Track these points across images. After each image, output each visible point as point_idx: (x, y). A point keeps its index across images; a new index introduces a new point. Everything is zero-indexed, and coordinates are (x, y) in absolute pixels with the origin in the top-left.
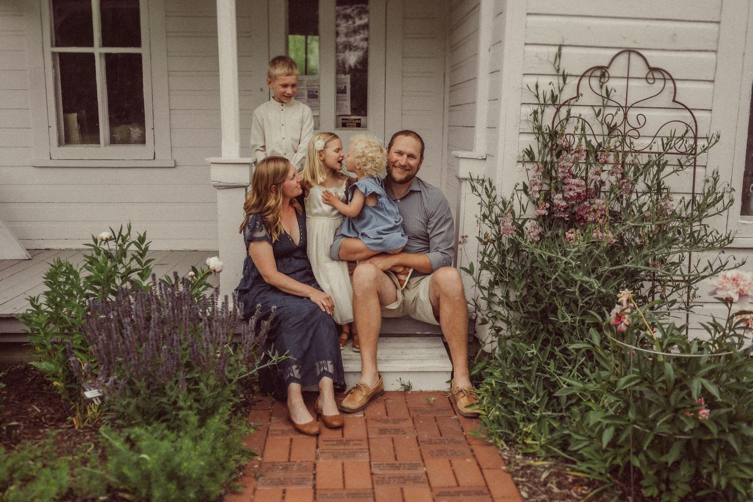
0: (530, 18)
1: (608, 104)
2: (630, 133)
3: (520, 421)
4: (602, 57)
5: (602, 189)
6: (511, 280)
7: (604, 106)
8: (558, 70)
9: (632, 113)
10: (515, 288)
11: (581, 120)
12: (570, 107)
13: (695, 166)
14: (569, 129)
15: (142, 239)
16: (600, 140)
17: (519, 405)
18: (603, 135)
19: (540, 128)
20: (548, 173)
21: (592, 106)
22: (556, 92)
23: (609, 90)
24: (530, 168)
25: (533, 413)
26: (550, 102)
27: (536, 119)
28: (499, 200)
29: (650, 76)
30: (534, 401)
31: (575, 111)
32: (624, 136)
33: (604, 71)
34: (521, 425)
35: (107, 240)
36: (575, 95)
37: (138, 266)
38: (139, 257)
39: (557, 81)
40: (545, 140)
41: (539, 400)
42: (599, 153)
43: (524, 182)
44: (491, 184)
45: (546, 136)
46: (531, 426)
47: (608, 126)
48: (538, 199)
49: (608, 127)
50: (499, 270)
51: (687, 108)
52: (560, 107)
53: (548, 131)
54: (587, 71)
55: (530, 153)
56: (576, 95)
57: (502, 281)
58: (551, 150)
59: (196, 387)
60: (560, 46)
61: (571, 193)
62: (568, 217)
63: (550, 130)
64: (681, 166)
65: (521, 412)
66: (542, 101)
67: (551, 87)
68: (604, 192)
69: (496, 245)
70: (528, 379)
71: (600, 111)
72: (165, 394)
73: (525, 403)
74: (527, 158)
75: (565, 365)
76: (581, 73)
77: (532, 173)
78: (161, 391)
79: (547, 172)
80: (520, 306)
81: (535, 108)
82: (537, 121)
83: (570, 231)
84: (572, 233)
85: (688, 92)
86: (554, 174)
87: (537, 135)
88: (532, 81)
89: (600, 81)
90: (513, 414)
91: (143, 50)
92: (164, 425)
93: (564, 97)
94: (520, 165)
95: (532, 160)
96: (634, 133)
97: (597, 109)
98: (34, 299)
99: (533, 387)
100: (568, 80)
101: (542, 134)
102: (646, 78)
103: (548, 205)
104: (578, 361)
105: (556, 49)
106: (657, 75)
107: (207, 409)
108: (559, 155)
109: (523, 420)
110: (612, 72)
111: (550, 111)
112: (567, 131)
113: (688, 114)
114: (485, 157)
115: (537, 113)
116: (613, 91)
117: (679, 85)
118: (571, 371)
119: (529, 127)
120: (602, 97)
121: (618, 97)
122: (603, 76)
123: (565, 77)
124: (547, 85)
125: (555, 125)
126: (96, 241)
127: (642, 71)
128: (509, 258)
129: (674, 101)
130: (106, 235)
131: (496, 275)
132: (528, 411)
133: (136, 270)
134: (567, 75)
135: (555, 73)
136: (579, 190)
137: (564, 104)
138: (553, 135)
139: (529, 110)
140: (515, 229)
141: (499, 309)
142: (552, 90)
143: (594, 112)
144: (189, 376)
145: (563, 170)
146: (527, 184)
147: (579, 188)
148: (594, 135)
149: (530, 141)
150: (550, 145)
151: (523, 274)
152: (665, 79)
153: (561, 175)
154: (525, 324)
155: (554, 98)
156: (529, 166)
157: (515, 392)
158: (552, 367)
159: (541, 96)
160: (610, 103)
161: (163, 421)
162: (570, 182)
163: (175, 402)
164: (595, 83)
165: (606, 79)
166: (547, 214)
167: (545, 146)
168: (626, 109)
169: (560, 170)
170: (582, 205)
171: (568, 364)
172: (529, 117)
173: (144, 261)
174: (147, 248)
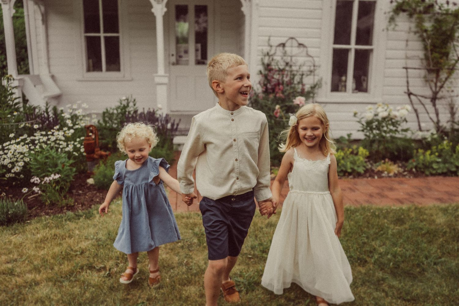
0: (260, 28)
4: (283, 40)
7: (285, 56)
8: (269, 44)
9: (294, 59)
11: (276, 61)
12: (273, 56)
13: (314, 75)
15: (134, 100)
18: (284, 66)
19: (264, 63)
21: (280, 56)
23: (286, 51)
26: (267, 55)
29: (299, 46)
31: (275, 58)
32: (291, 66)
33: (284, 45)
37: (133, 109)
38: (133, 106)
39: (269, 48)
40: (265, 67)
47: (286, 62)
48: (263, 86)
51: (311, 56)
52: (270, 56)
53: (266, 64)
55: (260, 71)
56: (275, 53)
58: (267, 70)
60: (270, 37)
61: (273, 84)
62: (271, 91)
64: (307, 75)
66: (264, 55)
74: (259, 73)
76: (277, 45)
77: (261, 78)
79: (266, 77)
82: (263, 61)
84: (271, 95)
85: (312, 51)
88: (260, 48)
89: (283, 48)
91: (120, 35)
93: (271, 53)
94: (257, 76)
95: (261, 73)
96: (294, 65)
97: (282, 57)
100: (272, 47)
101: (264, 65)
103: (266, 88)
105: (267, 38)
106: (301, 46)
108: (269, 71)
110: (287, 45)
111: (267, 58)
112: (272, 64)
113: (311, 58)
115: (263, 58)
117: (309, 49)
119: (260, 63)
120: (284, 53)
121: (289, 53)
124: (266, 49)
125: (269, 62)
126: (121, 100)
127: (296, 45)
130: (124, 98)
138: (268, 65)
139: (260, 58)
142: (267, 51)
145: (270, 76)
146: (260, 81)
148: (281, 65)
149: (261, 68)
150: (267, 68)
152: (303, 47)
153: (269, 78)
155: (268, 53)
156: (260, 75)
159: (264, 53)
164: (281, 48)
165: (285, 47)
166: (265, 91)
167: (265, 69)
168: (291, 57)
170: (276, 87)
173: (135, 107)
174: (136, 104)
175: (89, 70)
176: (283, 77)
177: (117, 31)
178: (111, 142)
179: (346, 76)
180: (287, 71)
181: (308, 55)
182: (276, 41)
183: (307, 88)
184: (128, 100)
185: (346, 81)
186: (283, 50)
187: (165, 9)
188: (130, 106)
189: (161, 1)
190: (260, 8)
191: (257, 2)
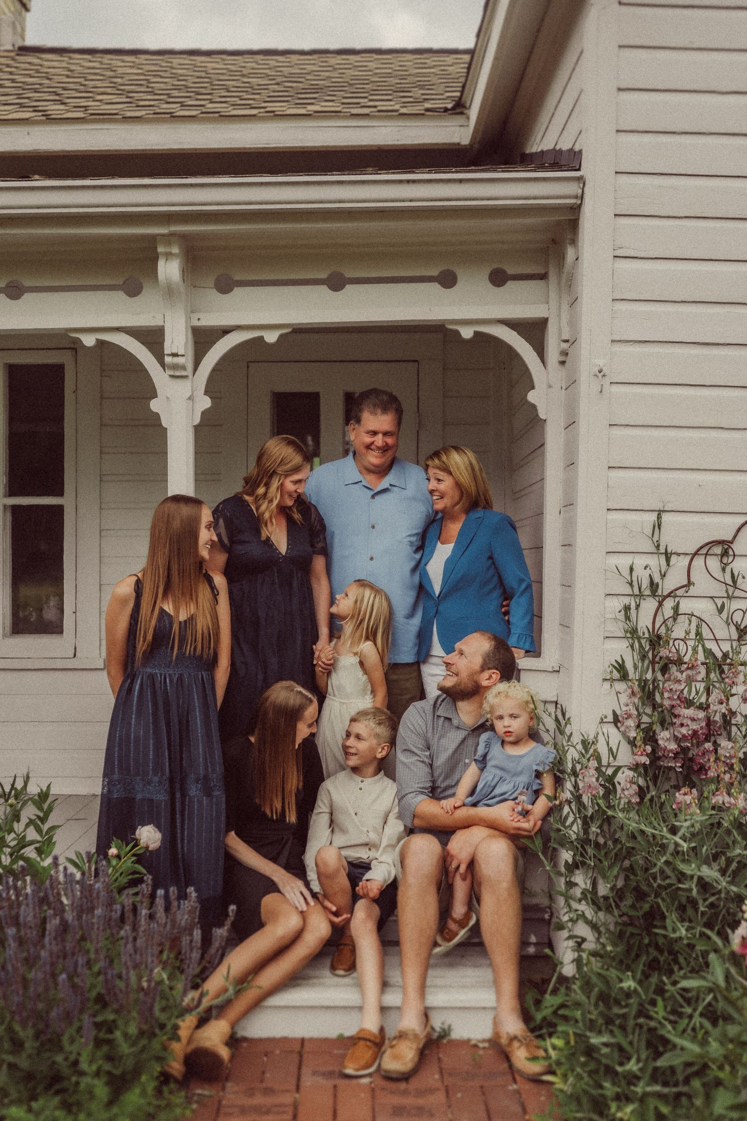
0: (614, 474)
1: (735, 595)
3: (612, 1100)
4: (724, 527)
5: (733, 722)
6: (598, 862)
7: (730, 598)
8: (658, 547)
10: (604, 877)
11: (694, 618)
12: (677, 599)
14: (678, 632)
15: (43, 796)
16: (726, 647)
17: (610, 1072)
18: (731, 640)
19: (633, 632)
20: (648, 698)
21: (711, 597)
22: (657, 579)
23: (736, 574)
24: (621, 691)
25: (632, 1088)
26: (648, 592)
27: (627, 618)
28: (576, 739)
30: (633, 1066)
31: (686, 606)
33: (726, 547)
34: (613, 1106)
39: (655, 563)
40: (644, 649)
41: (641, 1065)
42: (726, 668)
43: (613, 711)
44: (564, 714)
45: (643, 642)
46: (629, 1109)
47: (737, 627)
48: (635, 738)
49: (737, 629)
50: (579, 846)
52: (663, 600)
53: (647, 635)
54: (701, 548)
55: (621, 667)
56: (686, 582)
57: (583, 864)
58: (653, 663)
59: (109, 1036)
61: (684, 731)
62: (680, 767)
63: (650, 635)
65: (614, 1084)
66: (636, 592)
67: (648, 571)
68: (736, 725)
69: (573, 808)
70: (623, 1028)
71: (723, 605)
72: (61, 1049)
73: (619, 1069)
74: (616, 675)
75: (682, 1007)
76: (692, 550)
77: (624, 698)
78: (55, 1044)
79: (647, 694)
80: (613, 904)
81: (626, 600)
82: (630, 620)
83: (682, 791)
84: (685, 794)
86: (658, 698)
87: (630, 641)
88: (623, 561)
89: (721, 561)
90: (601, 1087)
91: (66, 501)
92: (57, 1100)
93: (668, 585)
94: (607, 685)
95: (624, 677)
97: (719, 602)
99: (631, 1043)
100: (674, 559)
101: (639, 638)
103: (649, 749)
104: (701, 1000)
105: (653, 517)
107: (124, 1074)
108: (664, 670)
109: (618, 1097)
110: (738, 547)
111: (649, 605)
112: (674, 635)
114: (557, 669)
115: (630, 609)
116: (740, 577)
118: (691, 1017)
119: (618, 629)
120: (726, 584)
122: (725, 553)
123: (668, 556)
125: (657, 627)
128: (594, 829)
131: (574, 855)
132: (623, 1083)
133: (33, 843)
134: (671, 554)
135: (654, 550)
136: (695, 726)
137: (669, 595)
138: (656, 640)
139: (617, 604)
140: (603, 783)
141: (583, 907)
142: (650, 575)
143: (715, 607)
144: (99, 1019)
145: (670, 695)
146: (618, 712)
147: (694, 723)
148: (716, 640)
149: (621, 649)
150: (650, 655)
151: (616, 855)
153: (667, 703)
154: (621, 935)
155: (653, 586)
156: (621, 686)
157: (605, 1050)
158: (660, 1011)
159: (635, 584)
160: (738, 593)
161: (57, 1093)
162: (682, 713)
163: (76, 1063)
164: (714, 564)
165: (731, 559)
166: (648, 763)
167: (643, 657)
169: (666, 695)
170: (702, 748)
171: (684, 1004)
172: (618, 614)
173: (45, 828)
174: (50, 809)
182: (685, 533)
186: (724, 570)
187: (206, 403)
188: (24, 820)
189: (190, 367)
190: (615, 389)
191: (601, 362)
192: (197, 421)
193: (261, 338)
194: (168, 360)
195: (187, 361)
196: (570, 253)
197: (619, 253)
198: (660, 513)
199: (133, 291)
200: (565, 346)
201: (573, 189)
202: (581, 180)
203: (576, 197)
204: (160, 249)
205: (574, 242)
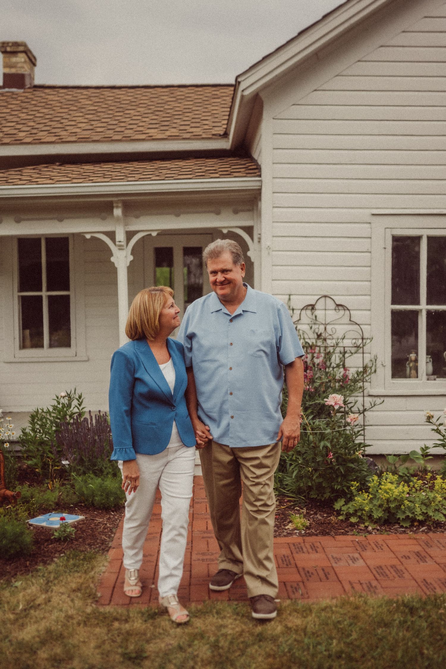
0: (274, 282)
2: (328, 337)
4: (311, 300)
7: (315, 324)
8: (289, 307)
9: (329, 327)
11: (302, 331)
13: (363, 353)
15: (80, 397)
16: (313, 341)
18: (315, 339)
21: (308, 324)
23: (316, 316)
29: (337, 308)
31: (299, 327)
32: (325, 340)
33: (313, 307)
35: (64, 397)
36: (299, 318)
37: (78, 411)
38: (78, 406)
47: (317, 334)
51: (357, 324)
54: (305, 307)
64: (352, 353)
76: (302, 307)
85: (357, 316)
89: (312, 312)
91: (71, 293)
96: (330, 337)
97: (311, 325)
98: (24, 429)
100: (295, 311)
102: (335, 310)
105: (287, 297)
106: (340, 308)
110: (317, 307)
113: (357, 326)
116: (318, 316)
117: (352, 312)
120: (313, 319)
121: (321, 319)
122: (313, 309)
123: (293, 310)
126: (58, 398)
127: (334, 306)
129: (350, 320)
130: (63, 394)
133: (77, 413)
143: (309, 327)
148: (310, 338)
152: (344, 310)
160: (317, 322)
164: (309, 312)
165: (315, 311)
168: (326, 325)
173: (80, 408)
174: (82, 402)
175: (23, 346)
176: (313, 357)
177: (67, 288)
178: (40, 465)
179: (417, 353)
180: (319, 347)
181: (352, 322)
182: (299, 302)
183: (352, 373)
184: (69, 396)
185: (416, 361)
186: (312, 314)
187: (131, 258)
188: (73, 406)
189: (125, 246)
190: (274, 253)
191: (268, 244)
192: (128, 264)
193: (150, 235)
194: (117, 243)
195: (124, 243)
196: (259, 203)
197: (275, 206)
198: (290, 295)
199: (104, 219)
200: (259, 236)
201: (258, 184)
202: (261, 181)
203: (259, 186)
204: (115, 205)
205: (260, 200)
